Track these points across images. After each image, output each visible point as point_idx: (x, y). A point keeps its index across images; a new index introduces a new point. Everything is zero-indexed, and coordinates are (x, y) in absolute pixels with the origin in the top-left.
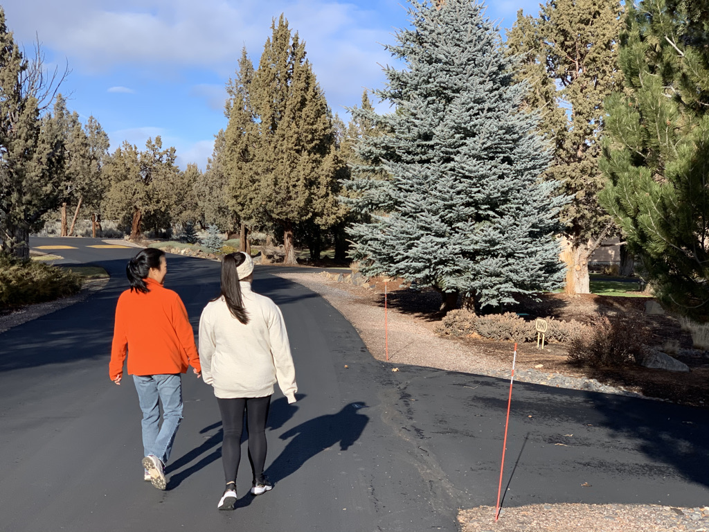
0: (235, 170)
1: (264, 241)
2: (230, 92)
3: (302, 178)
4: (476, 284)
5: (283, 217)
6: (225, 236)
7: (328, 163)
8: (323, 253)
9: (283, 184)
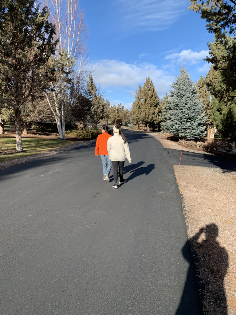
0: (137, 111)
1: (142, 126)
2: (136, 93)
3: (151, 113)
4: (186, 135)
5: (147, 121)
6: (134, 125)
7: (157, 109)
8: (155, 129)
9: (147, 114)
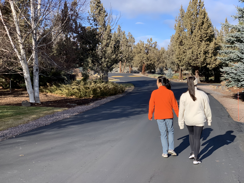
0: (178, 49)
1: (188, 74)
2: (176, 21)
3: (202, 51)
5: (195, 65)
6: (174, 72)
7: (212, 45)
8: (210, 78)
9: (195, 53)
